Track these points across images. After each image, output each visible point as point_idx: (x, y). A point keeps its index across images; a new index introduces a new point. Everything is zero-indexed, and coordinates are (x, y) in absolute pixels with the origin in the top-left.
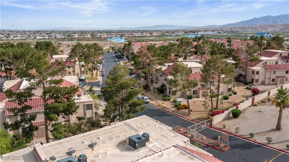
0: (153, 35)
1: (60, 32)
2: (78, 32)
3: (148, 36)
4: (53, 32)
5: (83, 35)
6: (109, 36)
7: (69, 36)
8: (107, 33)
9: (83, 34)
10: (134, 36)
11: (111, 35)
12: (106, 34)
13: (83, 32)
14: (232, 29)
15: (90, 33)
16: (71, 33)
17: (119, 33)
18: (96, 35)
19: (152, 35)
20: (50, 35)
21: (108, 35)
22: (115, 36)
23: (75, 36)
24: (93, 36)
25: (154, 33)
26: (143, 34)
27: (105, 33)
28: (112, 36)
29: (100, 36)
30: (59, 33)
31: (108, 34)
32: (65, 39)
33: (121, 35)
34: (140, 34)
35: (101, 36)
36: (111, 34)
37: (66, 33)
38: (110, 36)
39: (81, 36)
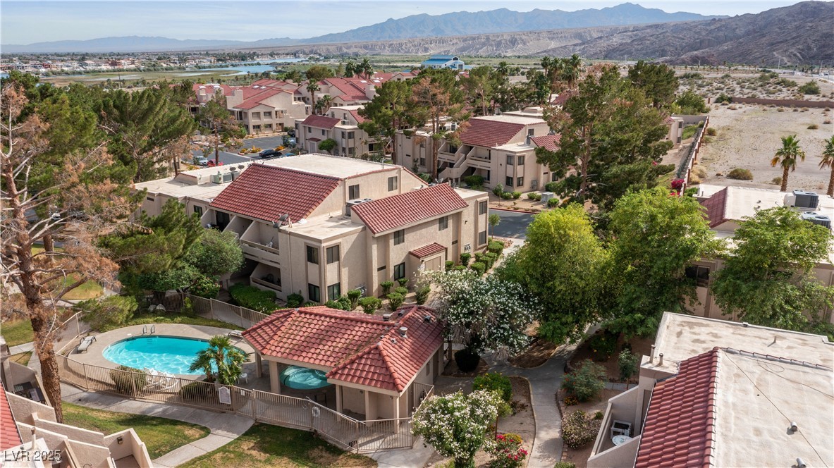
0: (121, 67)
14: (341, 48)
19: (116, 67)
25: (123, 61)
26: (87, 65)
33: (9, 68)
34: (75, 66)
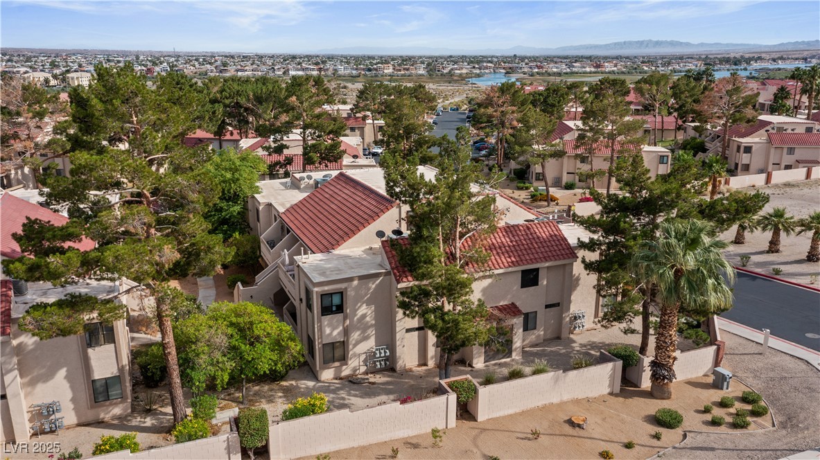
0: (603, 69)
1: (346, 60)
2: (393, 60)
3: (587, 73)
4: (331, 58)
5: (405, 67)
6: (475, 71)
7: (370, 70)
9: (406, 65)
10: (546, 71)
11: (480, 69)
13: (406, 60)
15: (424, 64)
16: (375, 62)
17: (506, 63)
18: (441, 67)
19: (597, 69)
20: (322, 67)
21: (474, 67)
22: (492, 71)
23: (386, 71)
24: (431, 70)
25: (606, 64)
26: (573, 66)
28: (482, 71)
29: (452, 69)
30: (345, 62)
31: (472, 65)
32: (359, 76)
33: (510, 68)
34: (564, 68)
35: (453, 72)
36: (481, 64)
37: (363, 62)
38: (478, 71)
39: (400, 70)
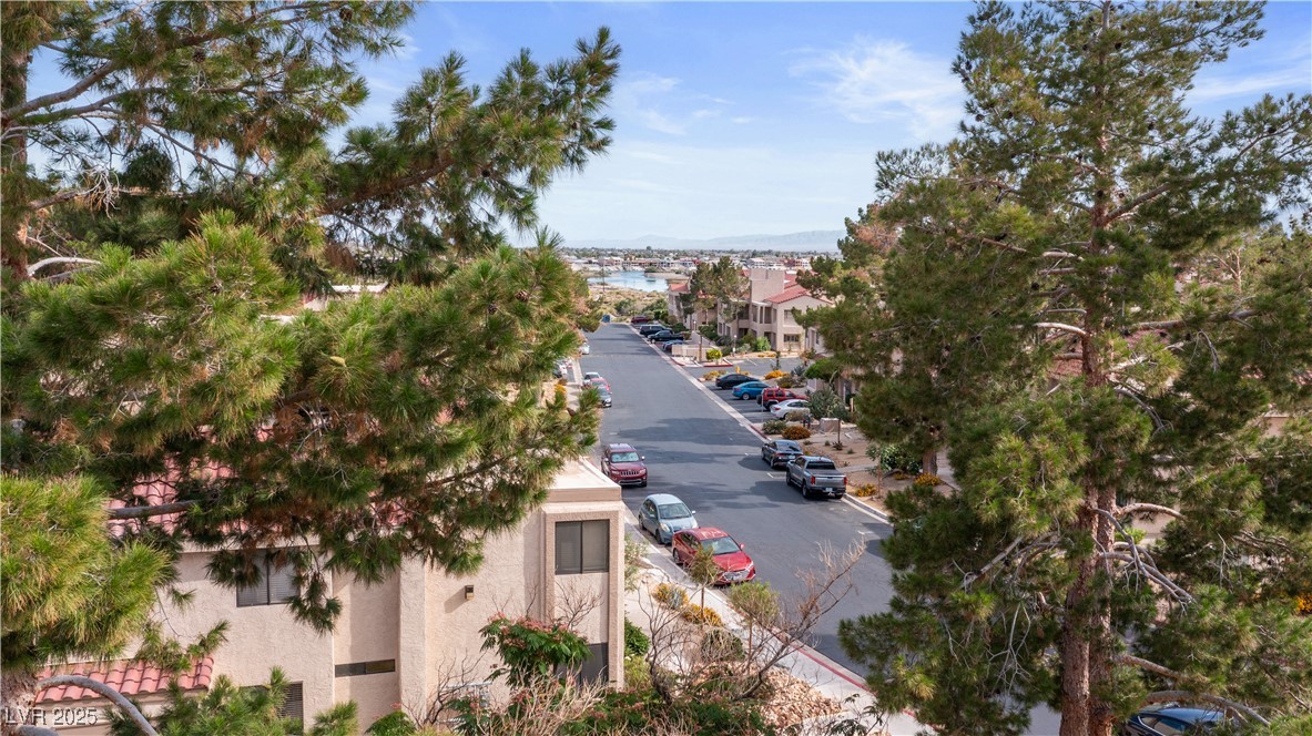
6: (591, 269)
8: (585, 255)
11: (600, 265)
12: (579, 258)
17: (639, 256)
21: (590, 262)
22: (621, 268)
27: (574, 257)
28: (605, 268)
31: (586, 260)
33: (651, 264)
36: (601, 258)
38: (598, 268)
